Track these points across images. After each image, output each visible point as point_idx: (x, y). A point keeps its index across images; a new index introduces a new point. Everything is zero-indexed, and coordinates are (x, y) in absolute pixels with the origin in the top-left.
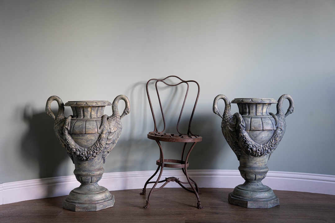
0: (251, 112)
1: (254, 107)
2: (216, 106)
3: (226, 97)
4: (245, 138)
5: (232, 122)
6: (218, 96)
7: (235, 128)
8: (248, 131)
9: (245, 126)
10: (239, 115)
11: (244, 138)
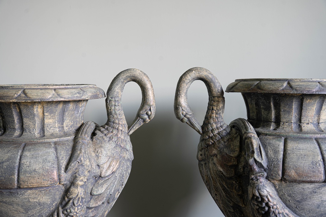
0: (283, 120)
1: (295, 106)
2: (183, 101)
3: (210, 76)
4: (267, 204)
5: (226, 147)
6: (190, 71)
7: (236, 167)
8: (276, 183)
9: (265, 165)
10: (246, 128)
11: (264, 205)
